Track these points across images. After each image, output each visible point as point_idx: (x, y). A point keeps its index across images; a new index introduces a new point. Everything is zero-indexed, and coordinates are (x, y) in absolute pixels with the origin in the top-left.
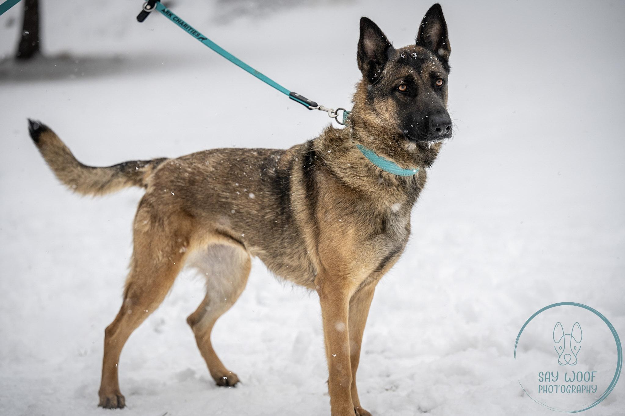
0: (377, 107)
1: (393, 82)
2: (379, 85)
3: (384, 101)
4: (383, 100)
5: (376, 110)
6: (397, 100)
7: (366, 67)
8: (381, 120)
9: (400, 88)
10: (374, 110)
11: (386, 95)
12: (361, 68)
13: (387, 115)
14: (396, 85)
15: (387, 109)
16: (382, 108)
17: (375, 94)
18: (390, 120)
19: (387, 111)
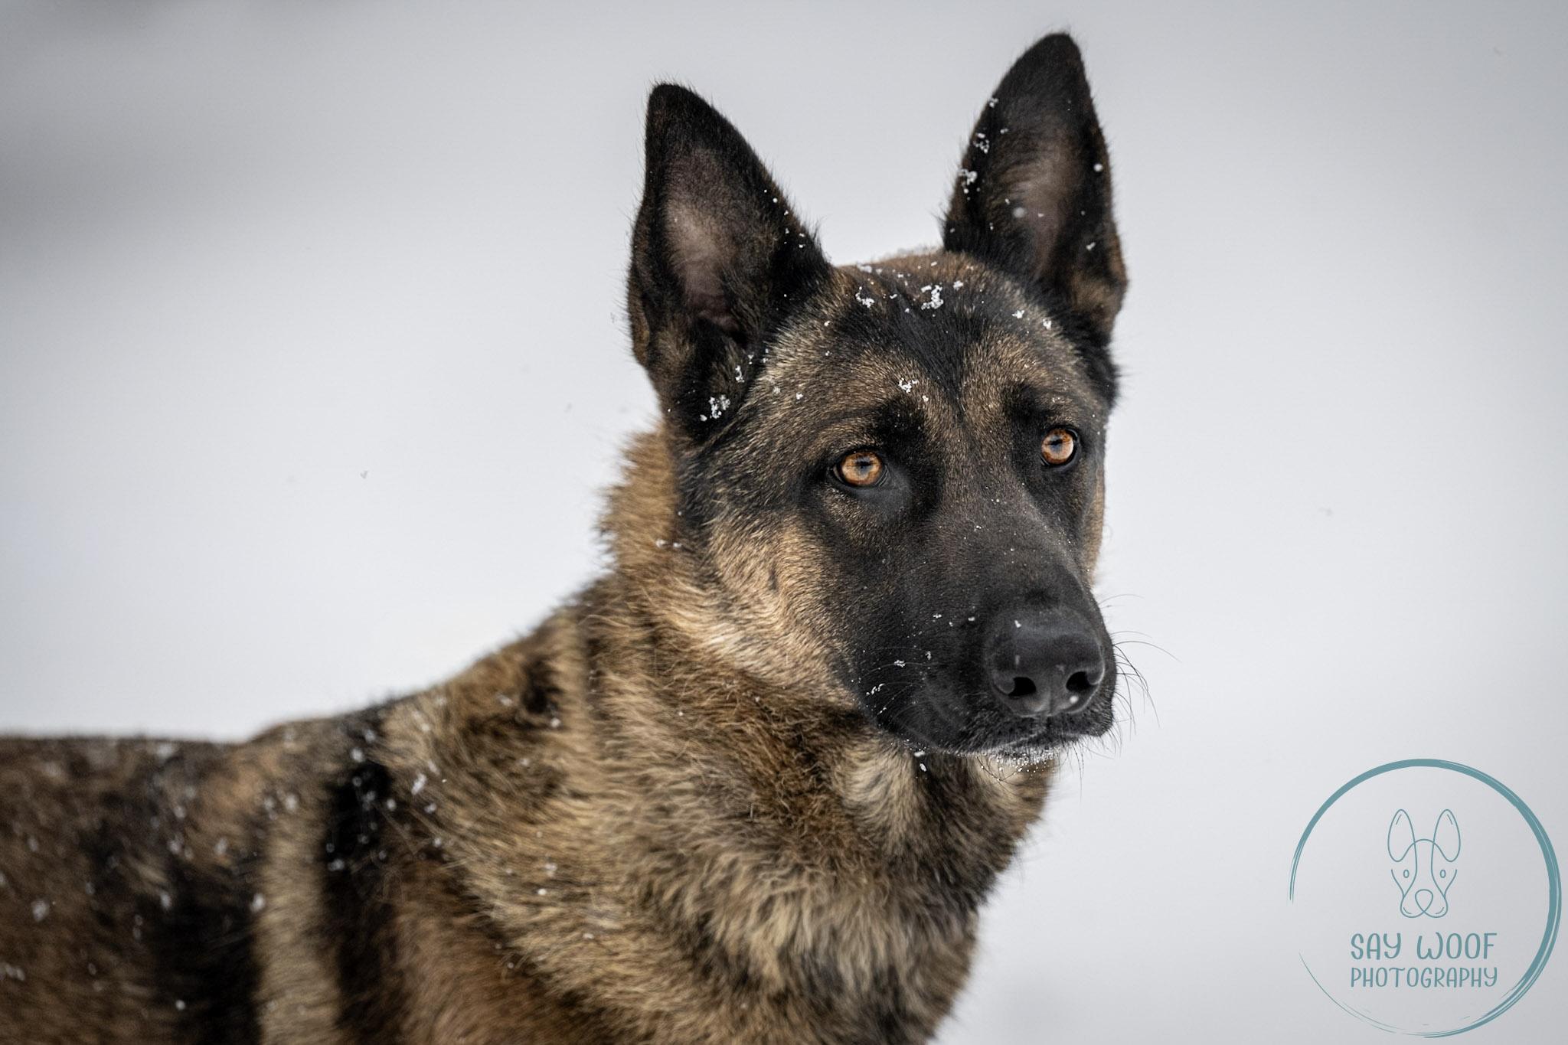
0: (725, 564)
1: (810, 439)
2: (736, 452)
3: (759, 534)
4: (754, 530)
5: (718, 581)
6: (827, 533)
7: (675, 350)
8: (738, 636)
9: (849, 471)
10: (708, 578)
11: (774, 504)
12: (648, 355)
13: (771, 610)
14: (826, 453)
15: (773, 575)
16: (747, 570)
17: (717, 497)
18: (791, 635)
19: (774, 587)
